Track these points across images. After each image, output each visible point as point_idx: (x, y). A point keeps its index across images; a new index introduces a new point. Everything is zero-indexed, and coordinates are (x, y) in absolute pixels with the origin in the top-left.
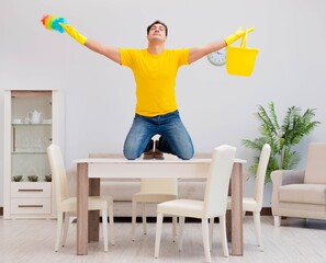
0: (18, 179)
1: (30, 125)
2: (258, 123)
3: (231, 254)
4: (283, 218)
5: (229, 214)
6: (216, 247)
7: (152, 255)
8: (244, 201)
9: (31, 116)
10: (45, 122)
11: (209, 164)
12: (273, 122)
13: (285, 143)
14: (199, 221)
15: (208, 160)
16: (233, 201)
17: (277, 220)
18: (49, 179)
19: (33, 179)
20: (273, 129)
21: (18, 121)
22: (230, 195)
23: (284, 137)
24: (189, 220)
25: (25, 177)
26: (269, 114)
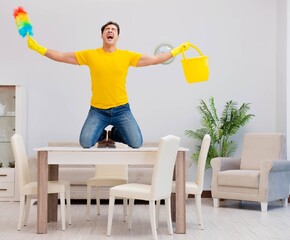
2: (200, 116)
3: (175, 232)
4: (221, 200)
5: (173, 196)
6: (162, 226)
7: (105, 234)
8: (187, 185)
10: (9, 114)
12: (213, 115)
13: (224, 134)
14: (147, 203)
15: (156, 149)
16: (177, 185)
17: (216, 202)
18: (12, 166)
20: (213, 121)
22: (174, 179)
23: (222, 128)
24: (138, 202)
26: (209, 108)
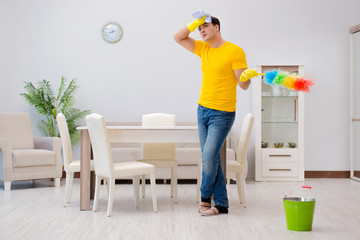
9: (281, 89)
19: (278, 146)
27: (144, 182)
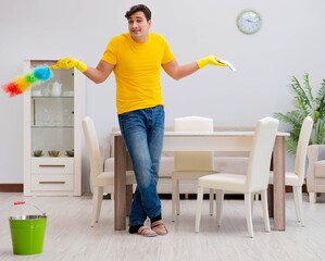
0: (38, 155)
1: (50, 97)
2: (292, 96)
3: (272, 229)
4: (318, 195)
5: (271, 188)
6: (258, 223)
7: (193, 230)
8: (287, 176)
9: (51, 87)
11: (252, 136)
12: (307, 94)
13: (320, 117)
14: (240, 197)
15: (252, 133)
16: (275, 175)
17: (312, 196)
18: (71, 155)
19: (54, 154)
20: (307, 102)
21: (38, 93)
22: (272, 169)
23: (318, 110)
25: (45, 152)
26: (303, 86)
27: (211, 197)
